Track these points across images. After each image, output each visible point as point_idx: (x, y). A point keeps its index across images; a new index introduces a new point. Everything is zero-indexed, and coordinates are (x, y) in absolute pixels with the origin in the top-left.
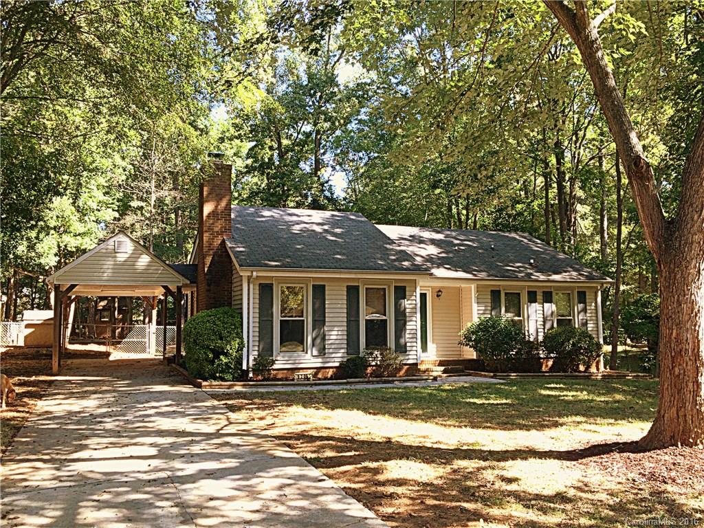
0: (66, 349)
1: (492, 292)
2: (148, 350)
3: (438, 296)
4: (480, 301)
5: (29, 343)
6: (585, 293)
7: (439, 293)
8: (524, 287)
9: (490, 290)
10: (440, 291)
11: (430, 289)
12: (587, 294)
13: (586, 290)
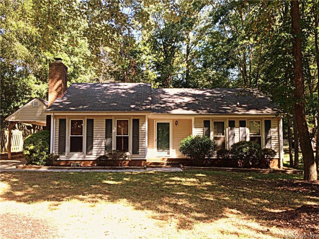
1: (205, 121)
3: (176, 124)
4: (196, 126)
6: (270, 121)
7: (176, 123)
8: (226, 118)
9: (203, 120)
10: (177, 121)
11: (172, 120)
12: (272, 121)
13: (271, 119)
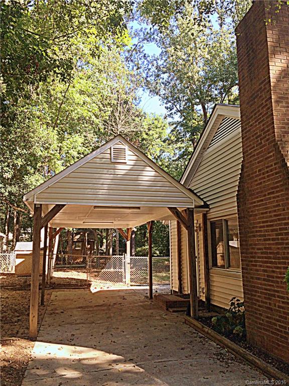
0: (51, 278)
2: (124, 280)
5: (19, 272)
